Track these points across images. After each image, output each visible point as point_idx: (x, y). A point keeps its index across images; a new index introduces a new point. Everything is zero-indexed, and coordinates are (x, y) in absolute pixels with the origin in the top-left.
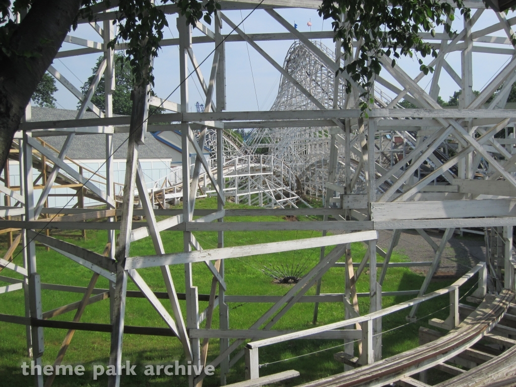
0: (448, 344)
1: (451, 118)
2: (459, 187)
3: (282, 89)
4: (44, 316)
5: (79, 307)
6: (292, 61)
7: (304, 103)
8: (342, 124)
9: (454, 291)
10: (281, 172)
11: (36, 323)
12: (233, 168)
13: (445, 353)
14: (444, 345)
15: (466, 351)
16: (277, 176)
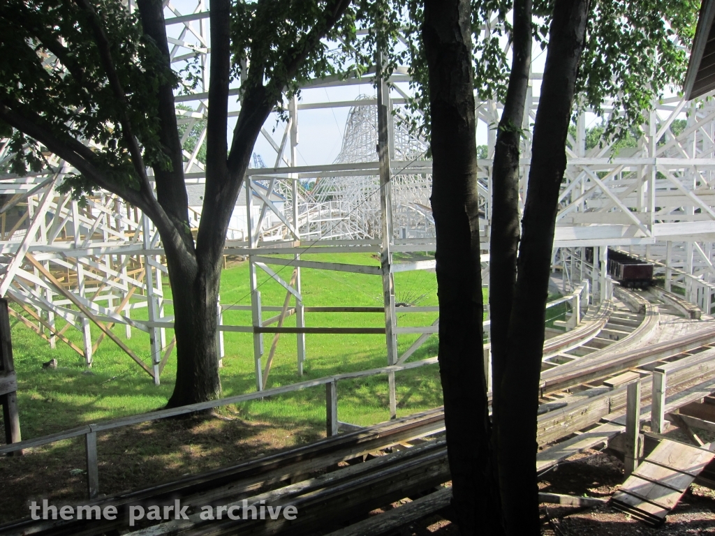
0: (584, 332)
1: (584, 165)
2: (573, 220)
3: (346, 140)
4: (263, 324)
5: (280, 319)
6: (357, 113)
7: (369, 153)
8: (486, 170)
9: (576, 298)
10: (356, 218)
11: (258, 330)
12: (317, 213)
13: (582, 338)
14: (582, 333)
15: (593, 339)
16: (353, 221)
